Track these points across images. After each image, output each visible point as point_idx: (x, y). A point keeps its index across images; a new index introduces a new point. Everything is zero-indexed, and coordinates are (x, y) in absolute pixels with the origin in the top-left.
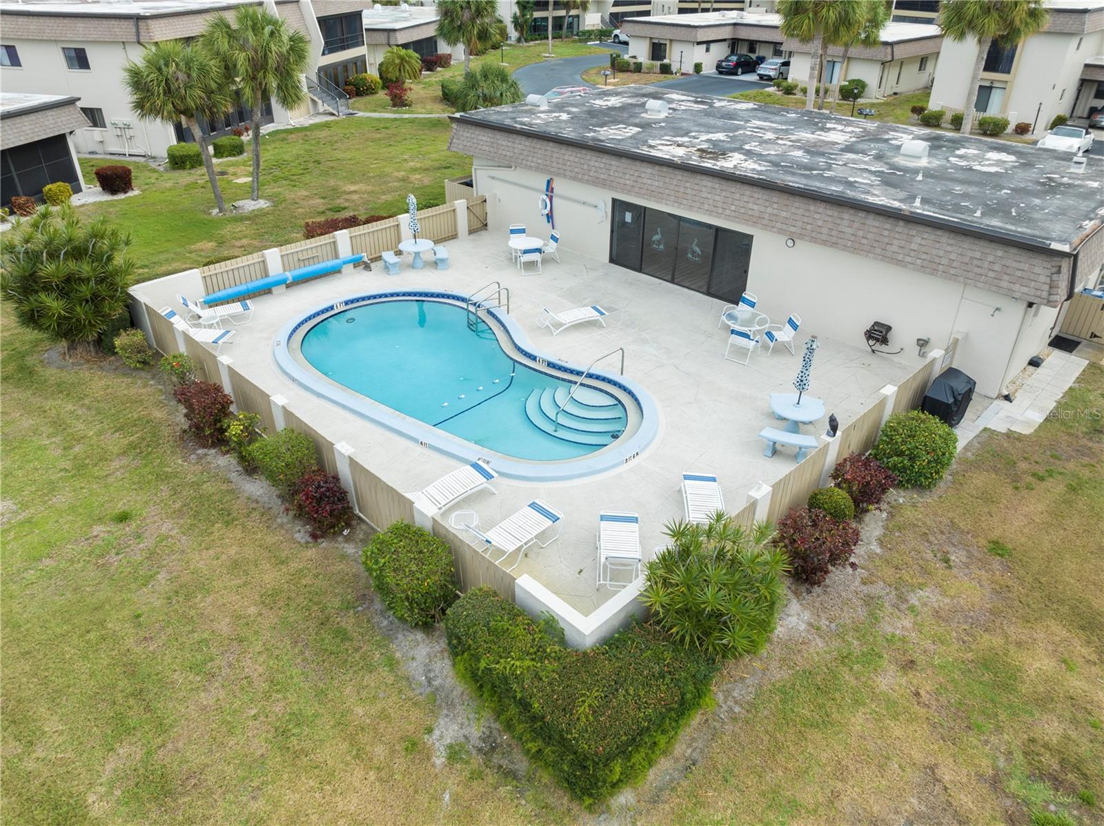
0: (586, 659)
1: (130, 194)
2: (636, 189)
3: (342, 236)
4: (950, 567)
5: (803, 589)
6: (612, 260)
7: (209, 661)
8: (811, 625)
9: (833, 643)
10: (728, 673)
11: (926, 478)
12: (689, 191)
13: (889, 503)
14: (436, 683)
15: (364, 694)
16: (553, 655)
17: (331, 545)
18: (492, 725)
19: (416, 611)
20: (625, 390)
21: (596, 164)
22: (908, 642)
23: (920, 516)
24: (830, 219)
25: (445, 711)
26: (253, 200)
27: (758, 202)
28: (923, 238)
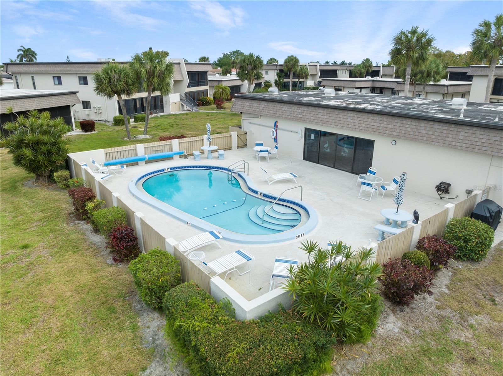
0: (244, 326)
1: (93, 132)
2: (316, 121)
3: (175, 142)
4: (495, 305)
5: (398, 309)
6: (304, 159)
7: (33, 318)
8: (402, 329)
9: (417, 341)
10: (345, 354)
11: (476, 254)
12: (341, 119)
13: (452, 268)
14: (158, 342)
15: (112, 343)
16: (223, 321)
17: (124, 266)
18: (185, 371)
19: (154, 297)
20: (302, 207)
21: (297, 111)
22: (470, 346)
23: (473, 275)
24: (414, 127)
25: (158, 359)
26: (144, 135)
27: (377, 121)
28: (466, 133)
